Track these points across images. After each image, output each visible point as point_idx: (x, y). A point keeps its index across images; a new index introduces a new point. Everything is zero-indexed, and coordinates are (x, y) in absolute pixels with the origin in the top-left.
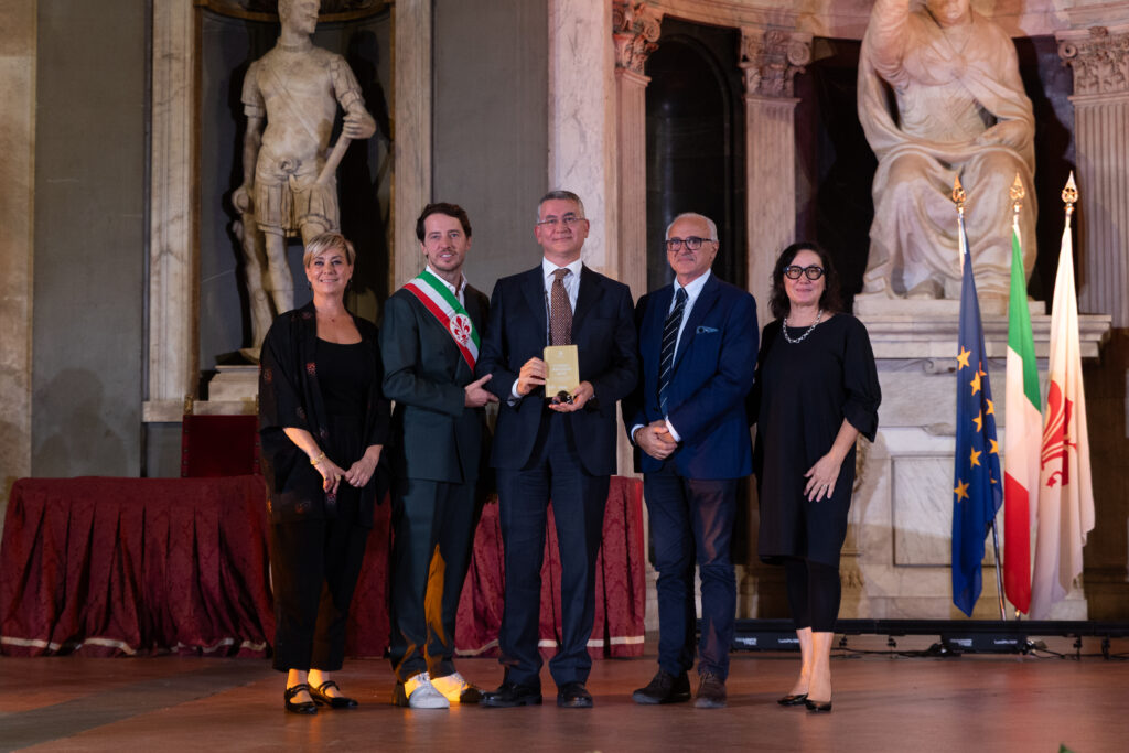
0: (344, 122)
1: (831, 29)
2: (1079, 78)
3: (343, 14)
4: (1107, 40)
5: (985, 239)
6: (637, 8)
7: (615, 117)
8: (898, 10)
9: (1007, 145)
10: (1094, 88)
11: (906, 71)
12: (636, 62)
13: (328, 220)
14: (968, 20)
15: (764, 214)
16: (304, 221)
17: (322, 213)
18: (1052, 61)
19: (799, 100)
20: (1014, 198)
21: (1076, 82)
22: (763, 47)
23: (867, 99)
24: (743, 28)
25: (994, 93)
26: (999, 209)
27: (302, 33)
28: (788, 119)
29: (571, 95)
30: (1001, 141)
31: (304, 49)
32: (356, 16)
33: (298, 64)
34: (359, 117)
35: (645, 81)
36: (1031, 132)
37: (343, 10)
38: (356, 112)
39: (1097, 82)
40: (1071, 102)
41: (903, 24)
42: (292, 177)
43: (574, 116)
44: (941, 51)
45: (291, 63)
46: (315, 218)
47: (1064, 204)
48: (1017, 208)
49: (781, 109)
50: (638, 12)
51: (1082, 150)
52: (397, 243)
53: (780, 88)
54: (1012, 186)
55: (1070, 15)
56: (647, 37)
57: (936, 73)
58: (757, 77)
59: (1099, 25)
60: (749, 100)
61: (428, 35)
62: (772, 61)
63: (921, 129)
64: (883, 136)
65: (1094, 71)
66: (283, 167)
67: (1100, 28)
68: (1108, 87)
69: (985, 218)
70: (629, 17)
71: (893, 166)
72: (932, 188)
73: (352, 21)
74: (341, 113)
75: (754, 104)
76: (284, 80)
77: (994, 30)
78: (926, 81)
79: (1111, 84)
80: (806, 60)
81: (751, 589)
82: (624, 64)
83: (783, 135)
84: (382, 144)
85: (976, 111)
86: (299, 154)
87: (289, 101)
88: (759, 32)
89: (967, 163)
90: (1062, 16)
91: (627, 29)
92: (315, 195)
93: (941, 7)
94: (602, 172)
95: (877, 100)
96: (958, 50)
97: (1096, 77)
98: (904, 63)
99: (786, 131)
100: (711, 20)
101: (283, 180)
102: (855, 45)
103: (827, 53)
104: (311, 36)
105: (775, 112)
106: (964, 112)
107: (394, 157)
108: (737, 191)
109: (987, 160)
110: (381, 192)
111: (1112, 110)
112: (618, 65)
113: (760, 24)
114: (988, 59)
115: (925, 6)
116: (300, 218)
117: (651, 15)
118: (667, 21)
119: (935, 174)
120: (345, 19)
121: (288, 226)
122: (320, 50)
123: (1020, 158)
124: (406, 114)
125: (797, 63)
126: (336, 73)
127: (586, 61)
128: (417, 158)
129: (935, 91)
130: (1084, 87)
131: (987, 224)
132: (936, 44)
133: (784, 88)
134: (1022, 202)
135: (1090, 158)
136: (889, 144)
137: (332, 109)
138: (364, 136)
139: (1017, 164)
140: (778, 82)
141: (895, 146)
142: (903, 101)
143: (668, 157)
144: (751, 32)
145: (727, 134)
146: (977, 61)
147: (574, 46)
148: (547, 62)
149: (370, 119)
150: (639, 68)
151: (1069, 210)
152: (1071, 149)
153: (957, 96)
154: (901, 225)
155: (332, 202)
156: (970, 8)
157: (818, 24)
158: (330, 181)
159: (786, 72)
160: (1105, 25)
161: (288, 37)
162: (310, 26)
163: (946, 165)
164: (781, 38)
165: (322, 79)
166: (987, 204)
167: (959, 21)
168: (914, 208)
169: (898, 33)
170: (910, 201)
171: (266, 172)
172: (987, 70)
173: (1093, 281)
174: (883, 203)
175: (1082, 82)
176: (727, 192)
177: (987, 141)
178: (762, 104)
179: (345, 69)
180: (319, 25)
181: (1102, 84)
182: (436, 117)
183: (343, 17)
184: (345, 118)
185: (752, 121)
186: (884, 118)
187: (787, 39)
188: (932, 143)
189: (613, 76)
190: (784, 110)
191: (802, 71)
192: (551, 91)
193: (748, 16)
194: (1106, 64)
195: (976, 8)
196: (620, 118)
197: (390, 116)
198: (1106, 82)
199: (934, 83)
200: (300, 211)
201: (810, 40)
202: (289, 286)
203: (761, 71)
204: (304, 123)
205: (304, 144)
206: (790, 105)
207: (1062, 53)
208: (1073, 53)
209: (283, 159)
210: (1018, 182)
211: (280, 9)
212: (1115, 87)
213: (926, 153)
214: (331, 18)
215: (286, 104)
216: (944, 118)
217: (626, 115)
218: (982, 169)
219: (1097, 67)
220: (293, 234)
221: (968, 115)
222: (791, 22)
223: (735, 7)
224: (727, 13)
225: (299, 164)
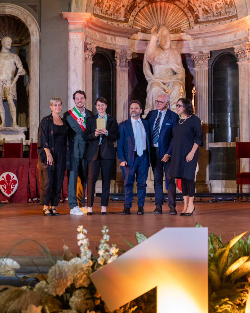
0: (18, 71)
1: (137, 51)
2: (196, 64)
3: (18, 44)
4: (202, 54)
5: (173, 102)
6: (90, 44)
7: (85, 71)
8: (153, 46)
9: (178, 80)
10: (199, 66)
11: (155, 61)
12: (90, 58)
13: (14, 95)
14: (170, 48)
15: (121, 95)
16: (8, 96)
17: (12, 94)
18: (190, 59)
19: (129, 68)
20: (181, 92)
21: (195, 65)
22: (121, 55)
23: (145, 68)
24: (116, 50)
25: (176, 67)
26: (177, 94)
27: (7, 49)
28: (126, 73)
29: (74, 65)
30: (177, 78)
31: (8, 53)
32: (21, 45)
33: (6, 56)
34: (22, 70)
35: (92, 62)
36: (184, 77)
37: (18, 43)
38: (21, 69)
39: (200, 65)
40: (194, 69)
41: (154, 50)
42: (5, 85)
43: (75, 70)
44: (163, 56)
45: (4, 56)
46: (11, 95)
47: (192, 94)
48: (181, 94)
49: (125, 70)
50: (90, 45)
51: (196, 81)
52: (31, 101)
53: (124, 65)
54: (180, 89)
55: (194, 48)
56: (92, 51)
57: (162, 62)
58: (119, 62)
59: (201, 51)
60: (117, 68)
61: (39, 50)
62: (123, 58)
63: (158, 75)
64: (149, 77)
65: (199, 62)
66: (2, 82)
67: (201, 52)
68: (203, 66)
69: (173, 97)
70: (88, 46)
71: (152, 84)
72: (161, 90)
73: (20, 46)
74: (17, 69)
75: (118, 69)
76: (3, 60)
77: (176, 52)
78: (159, 64)
79: (203, 65)
80: (131, 58)
82: (87, 58)
83: (125, 76)
84: (27, 77)
85: (172, 71)
86: (7, 79)
87: (4, 66)
88: (120, 51)
89: (169, 84)
90: (192, 49)
91: (88, 49)
92: (10, 89)
93: (164, 46)
94: (81, 84)
95: (148, 68)
96: (167, 56)
97: (200, 63)
98: (155, 59)
99: (126, 75)
100: (108, 48)
101: (2, 85)
102: (143, 55)
103: (136, 56)
104: (10, 50)
105: (123, 70)
106: (169, 71)
107: (30, 80)
108: (114, 90)
109: (174, 83)
110: (27, 89)
111: (203, 71)
112: (85, 58)
113: (120, 49)
114: (174, 59)
115: (160, 46)
116: (7, 95)
117: (93, 46)
118: (98, 48)
119: (162, 86)
120: (18, 46)
121: (4, 97)
122: (12, 53)
123: (182, 83)
124: (33, 69)
125: (129, 59)
126: (16, 59)
127: (77, 58)
128: (36, 80)
129: (162, 66)
130: (197, 66)
131: (174, 98)
132: (162, 55)
133: (126, 65)
134: (182, 93)
135: (198, 83)
136: (150, 79)
137: (15, 68)
138: (23, 75)
139: (181, 84)
140: (124, 63)
141: (152, 79)
142: (154, 68)
143: (97, 81)
144: (118, 51)
145: (112, 75)
146: (172, 59)
147: (75, 53)
148: (68, 57)
149: (24, 70)
150: (91, 59)
151: (194, 95)
152: (194, 81)
153: (167, 67)
154: (153, 98)
155: (15, 91)
156: (170, 46)
157: (134, 49)
158: (14, 86)
159: (126, 61)
160: (202, 51)
161: (4, 50)
162: (9, 47)
163: (164, 84)
164: (125, 52)
165: (13, 60)
166: (174, 93)
167: (167, 49)
168: (157, 94)
169: (153, 52)
170: (156, 93)
172: (174, 62)
173: (198, 112)
174: (149, 93)
175: (197, 65)
176: (112, 90)
177: (174, 78)
178: (120, 69)
179: (18, 58)
180: (12, 47)
181: (201, 65)
182: (40, 70)
183: (18, 45)
184: (18, 70)
185: (118, 73)
186: (150, 72)
187: (126, 53)
188: (161, 79)
189: (84, 61)
190: (126, 70)
191: (130, 61)
192: (69, 64)
193: (117, 47)
194: (202, 60)
195: (171, 46)
196: (86, 71)
197: (29, 70)
198: (202, 65)
199: (161, 64)
200: (7, 93)
201: (132, 53)
202: (4, 111)
203: (120, 61)
204: (8, 71)
205: (8, 76)
206: (127, 69)
207: (192, 57)
208: (194, 58)
209: (3, 80)
210: (182, 88)
211: (2, 43)
212: (204, 66)
213: (159, 81)
214: (14, 45)
215: (3, 66)
216: (164, 72)
217: (87, 70)
218: (173, 85)
219: (200, 61)
220: (5, 99)
221: (170, 72)
222: (128, 49)
223: (114, 45)
224: (112, 46)
225: (7, 81)
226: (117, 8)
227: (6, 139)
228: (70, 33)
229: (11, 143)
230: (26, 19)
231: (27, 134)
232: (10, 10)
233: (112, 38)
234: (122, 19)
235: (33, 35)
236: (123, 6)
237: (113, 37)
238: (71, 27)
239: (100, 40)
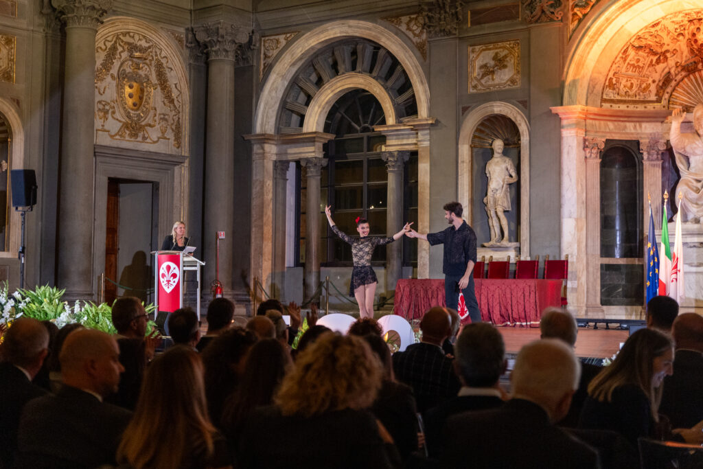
6: (593, 139)
8: (675, 134)
11: (687, 151)
13: (504, 206)
16: (497, 207)
17: (501, 204)
19: (662, 161)
22: (647, 145)
23: (679, 161)
24: (641, 140)
27: (499, 153)
28: (659, 167)
31: (500, 157)
33: (498, 162)
35: (599, 160)
38: (513, 175)
42: (495, 194)
43: (568, 174)
45: (496, 162)
46: (500, 206)
49: (657, 164)
53: (656, 158)
57: (697, 151)
58: (647, 155)
60: (644, 162)
61: (529, 152)
62: (652, 150)
63: (694, 170)
64: (682, 172)
71: (679, 183)
72: (689, 189)
75: (646, 163)
76: (493, 167)
78: (696, 154)
80: (665, 148)
81: (643, 313)
83: (657, 172)
86: (497, 188)
87: (494, 173)
88: (647, 141)
92: (500, 199)
95: (682, 160)
98: (685, 149)
99: (659, 171)
100: (629, 139)
101: (493, 195)
105: (654, 165)
108: (640, 190)
112: (585, 158)
113: (648, 138)
117: (600, 141)
119: (693, 185)
125: (661, 149)
126: (508, 163)
128: (526, 188)
129: (698, 157)
132: (697, 143)
133: (658, 157)
136: (683, 174)
137: (507, 174)
138: (511, 183)
140: (655, 156)
142: (691, 160)
144: (644, 142)
145: (637, 173)
150: (596, 157)
155: (506, 200)
159: (657, 152)
161: (496, 155)
162: (500, 151)
163: (699, 181)
164: (655, 142)
165: (504, 166)
168: (684, 195)
171: (490, 193)
178: (649, 163)
179: (511, 162)
185: (645, 169)
186: (682, 167)
187: (658, 142)
188: (696, 174)
189: (583, 161)
191: (663, 152)
192: (562, 167)
193: (643, 136)
200: (496, 204)
203: (648, 153)
204: (498, 179)
205: (498, 185)
206: (660, 163)
209: (492, 189)
213: (690, 178)
216: (699, 166)
222: (660, 136)
223: (638, 134)
224: (635, 136)
225: (497, 190)
226: (644, 86)
227: (494, 257)
228: (562, 130)
229: (501, 260)
230: (515, 118)
231: (519, 250)
232: (499, 109)
233: (635, 126)
234: (653, 98)
235: (523, 135)
236: (654, 82)
237: (638, 124)
238: (564, 122)
239: (614, 131)
